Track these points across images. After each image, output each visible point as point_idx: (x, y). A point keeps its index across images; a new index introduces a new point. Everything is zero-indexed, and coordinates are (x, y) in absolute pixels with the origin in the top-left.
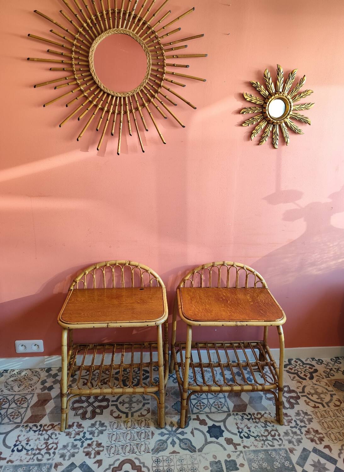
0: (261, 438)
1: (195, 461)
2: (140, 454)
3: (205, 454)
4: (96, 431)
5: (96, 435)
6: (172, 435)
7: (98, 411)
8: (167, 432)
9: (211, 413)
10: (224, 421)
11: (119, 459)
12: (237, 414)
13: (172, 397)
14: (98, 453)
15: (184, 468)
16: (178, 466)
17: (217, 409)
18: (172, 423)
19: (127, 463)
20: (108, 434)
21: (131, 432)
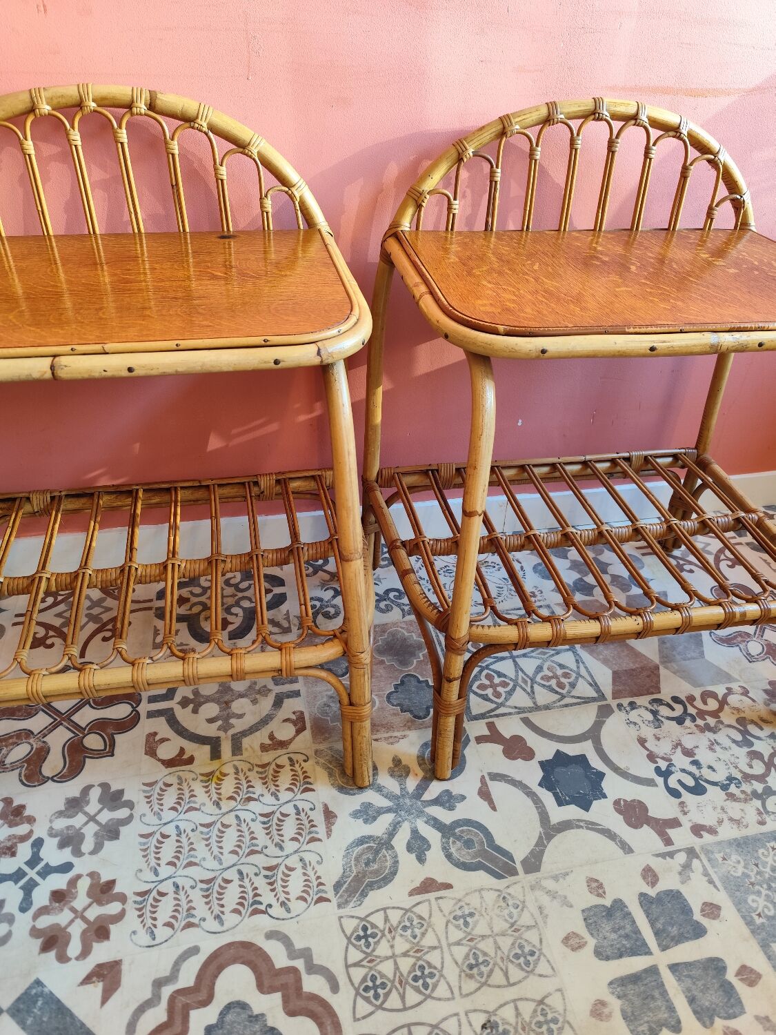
0: (746, 787)
1: (520, 916)
2: (288, 911)
3: (556, 878)
4: (90, 830)
5: (87, 846)
6: (409, 812)
7: (94, 741)
8: (386, 803)
9: (537, 708)
10: (593, 734)
11: (195, 950)
12: (633, 705)
13: (382, 662)
14: (100, 931)
15: (485, 954)
16: (455, 949)
17: (557, 692)
18: (400, 761)
19: (234, 961)
20: (142, 836)
21: (237, 817)
